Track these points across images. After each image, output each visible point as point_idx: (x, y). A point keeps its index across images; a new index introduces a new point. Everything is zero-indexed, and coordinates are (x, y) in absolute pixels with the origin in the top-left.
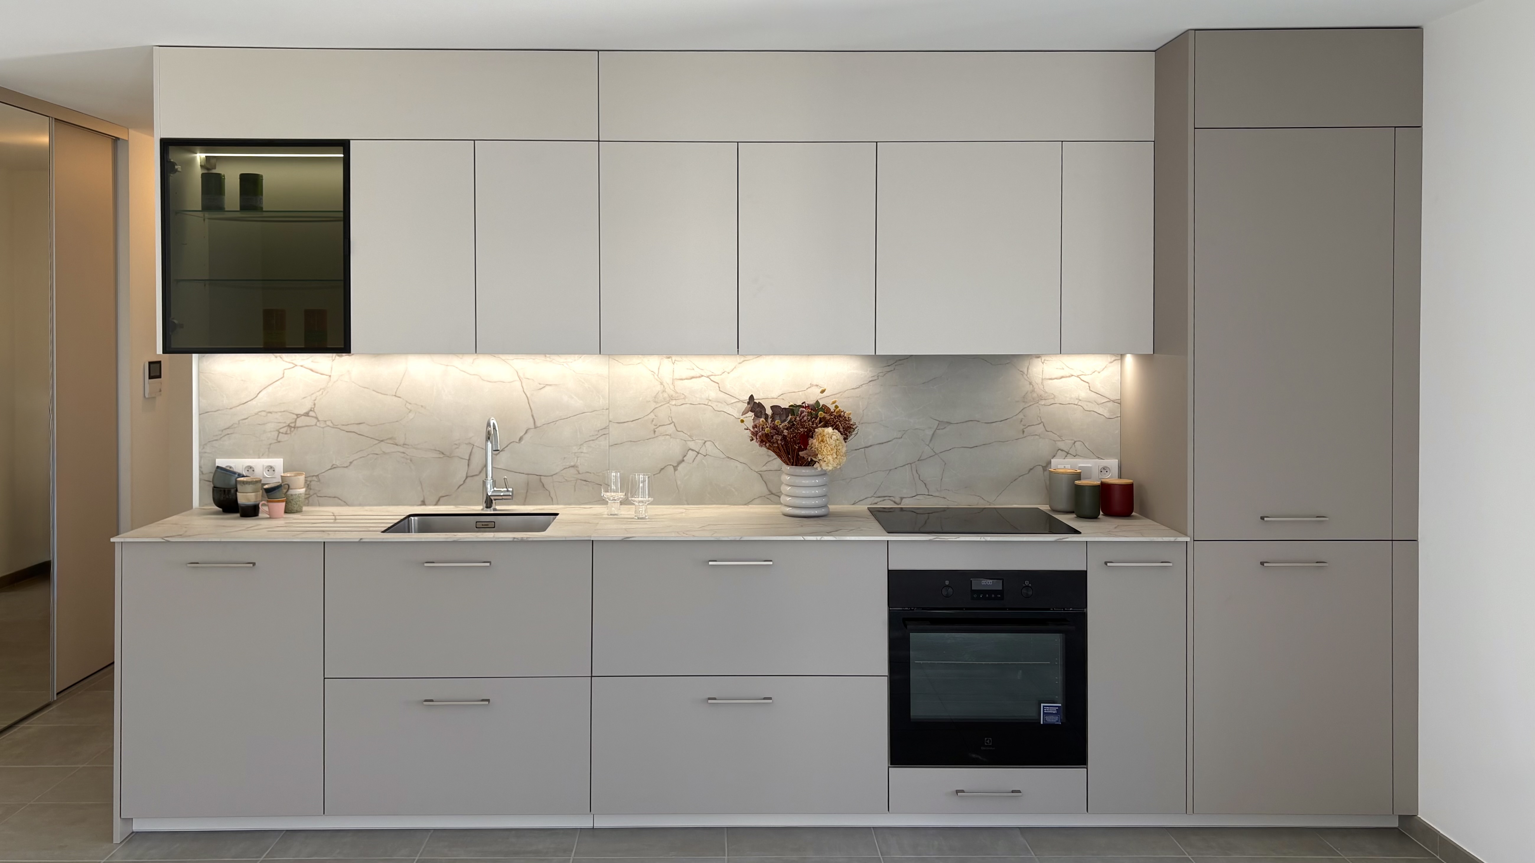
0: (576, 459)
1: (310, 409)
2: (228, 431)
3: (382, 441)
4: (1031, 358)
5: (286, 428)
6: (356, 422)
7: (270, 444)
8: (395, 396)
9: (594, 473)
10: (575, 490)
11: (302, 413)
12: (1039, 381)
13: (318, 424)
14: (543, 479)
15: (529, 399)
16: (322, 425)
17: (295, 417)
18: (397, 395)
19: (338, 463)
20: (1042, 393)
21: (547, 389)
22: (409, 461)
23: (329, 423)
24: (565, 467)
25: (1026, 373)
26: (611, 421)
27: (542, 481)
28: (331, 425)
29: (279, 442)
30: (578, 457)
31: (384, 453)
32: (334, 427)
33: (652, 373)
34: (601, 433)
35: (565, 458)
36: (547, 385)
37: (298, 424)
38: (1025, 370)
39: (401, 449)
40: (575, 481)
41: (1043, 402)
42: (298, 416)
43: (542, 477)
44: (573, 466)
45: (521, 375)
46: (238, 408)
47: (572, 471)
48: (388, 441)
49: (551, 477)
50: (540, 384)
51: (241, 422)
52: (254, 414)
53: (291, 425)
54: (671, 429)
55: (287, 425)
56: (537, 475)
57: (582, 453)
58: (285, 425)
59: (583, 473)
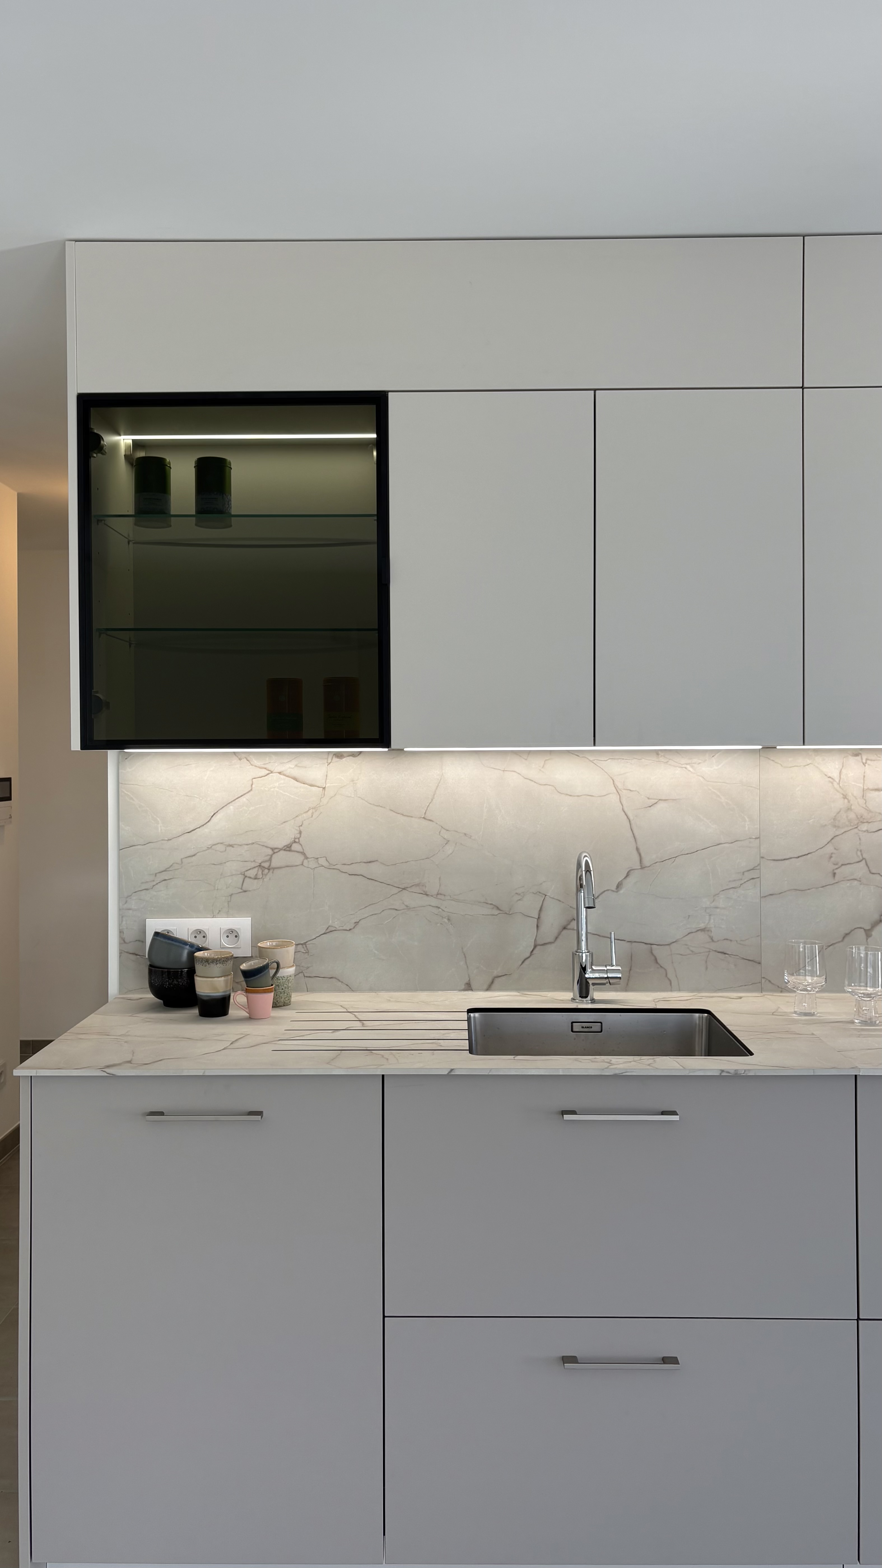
0: (707, 917)
1: (293, 840)
2: (164, 875)
3: (404, 889)
5: (257, 869)
6: (365, 861)
7: (231, 895)
8: (424, 818)
9: (737, 941)
10: (707, 968)
11: (280, 846)
13: (306, 861)
14: (657, 951)
15: (632, 822)
16: (312, 864)
17: (270, 852)
18: (428, 816)
19: (337, 924)
21: (661, 805)
22: (446, 920)
23: (322, 861)
24: (689, 931)
26: (762, 857)
27: (655, 952)
28: (325, 864)
29: (245, 891)
30: (710, 915)
31: (408, 908)
32: (331, 867)
33: (830, 779)
34: (748, 875)
35: (689, 916)
36: (660, 800)
37: (274, 864)
39: (434, 902)
40: (707, 953)
42: (275, 850)
43: (654, 947)
44: (703, 930)
45: (620, 786)
46: (181, 839)
47: (702, 936)
48: (414, 889)
49: (667, 947)
50: (649, 798)
51: (183, 860)
52: (205, 849)
53: (263, 864)
54: (860, 870)
55: (258, 864)
56: (646, 944)
57: (717, 908)
58: (253, 865)
59: (718, 941)
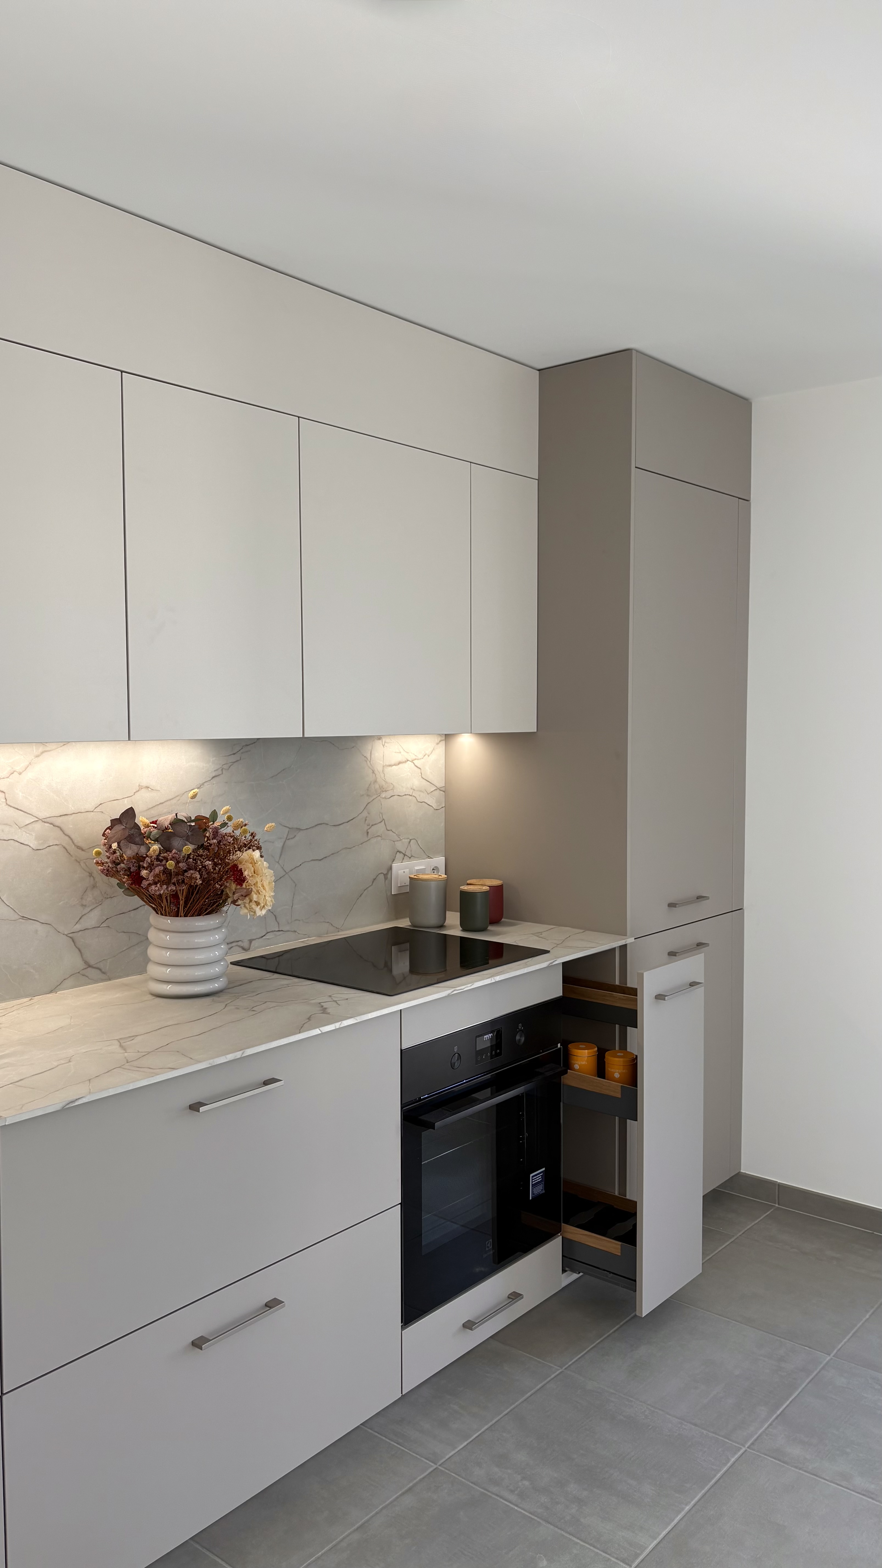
4: (374, 740)
12: (380, 768)
20: (383, 783)
25: (369, 759)
38: (368, 756)
41: (383, 795)
